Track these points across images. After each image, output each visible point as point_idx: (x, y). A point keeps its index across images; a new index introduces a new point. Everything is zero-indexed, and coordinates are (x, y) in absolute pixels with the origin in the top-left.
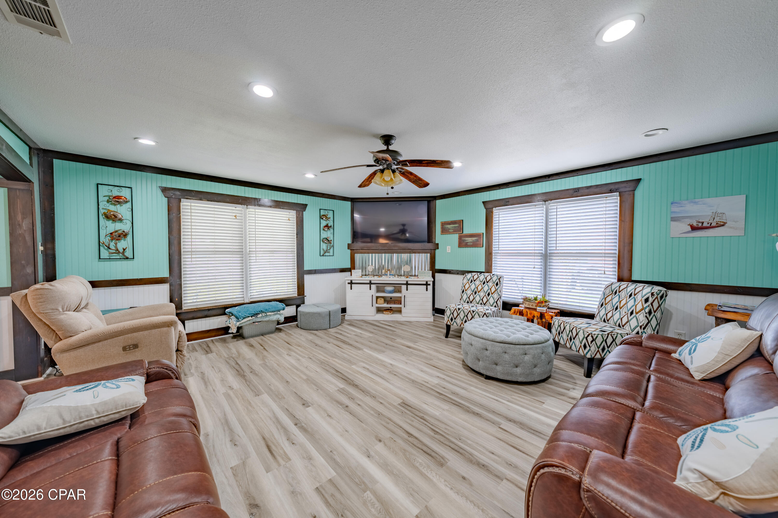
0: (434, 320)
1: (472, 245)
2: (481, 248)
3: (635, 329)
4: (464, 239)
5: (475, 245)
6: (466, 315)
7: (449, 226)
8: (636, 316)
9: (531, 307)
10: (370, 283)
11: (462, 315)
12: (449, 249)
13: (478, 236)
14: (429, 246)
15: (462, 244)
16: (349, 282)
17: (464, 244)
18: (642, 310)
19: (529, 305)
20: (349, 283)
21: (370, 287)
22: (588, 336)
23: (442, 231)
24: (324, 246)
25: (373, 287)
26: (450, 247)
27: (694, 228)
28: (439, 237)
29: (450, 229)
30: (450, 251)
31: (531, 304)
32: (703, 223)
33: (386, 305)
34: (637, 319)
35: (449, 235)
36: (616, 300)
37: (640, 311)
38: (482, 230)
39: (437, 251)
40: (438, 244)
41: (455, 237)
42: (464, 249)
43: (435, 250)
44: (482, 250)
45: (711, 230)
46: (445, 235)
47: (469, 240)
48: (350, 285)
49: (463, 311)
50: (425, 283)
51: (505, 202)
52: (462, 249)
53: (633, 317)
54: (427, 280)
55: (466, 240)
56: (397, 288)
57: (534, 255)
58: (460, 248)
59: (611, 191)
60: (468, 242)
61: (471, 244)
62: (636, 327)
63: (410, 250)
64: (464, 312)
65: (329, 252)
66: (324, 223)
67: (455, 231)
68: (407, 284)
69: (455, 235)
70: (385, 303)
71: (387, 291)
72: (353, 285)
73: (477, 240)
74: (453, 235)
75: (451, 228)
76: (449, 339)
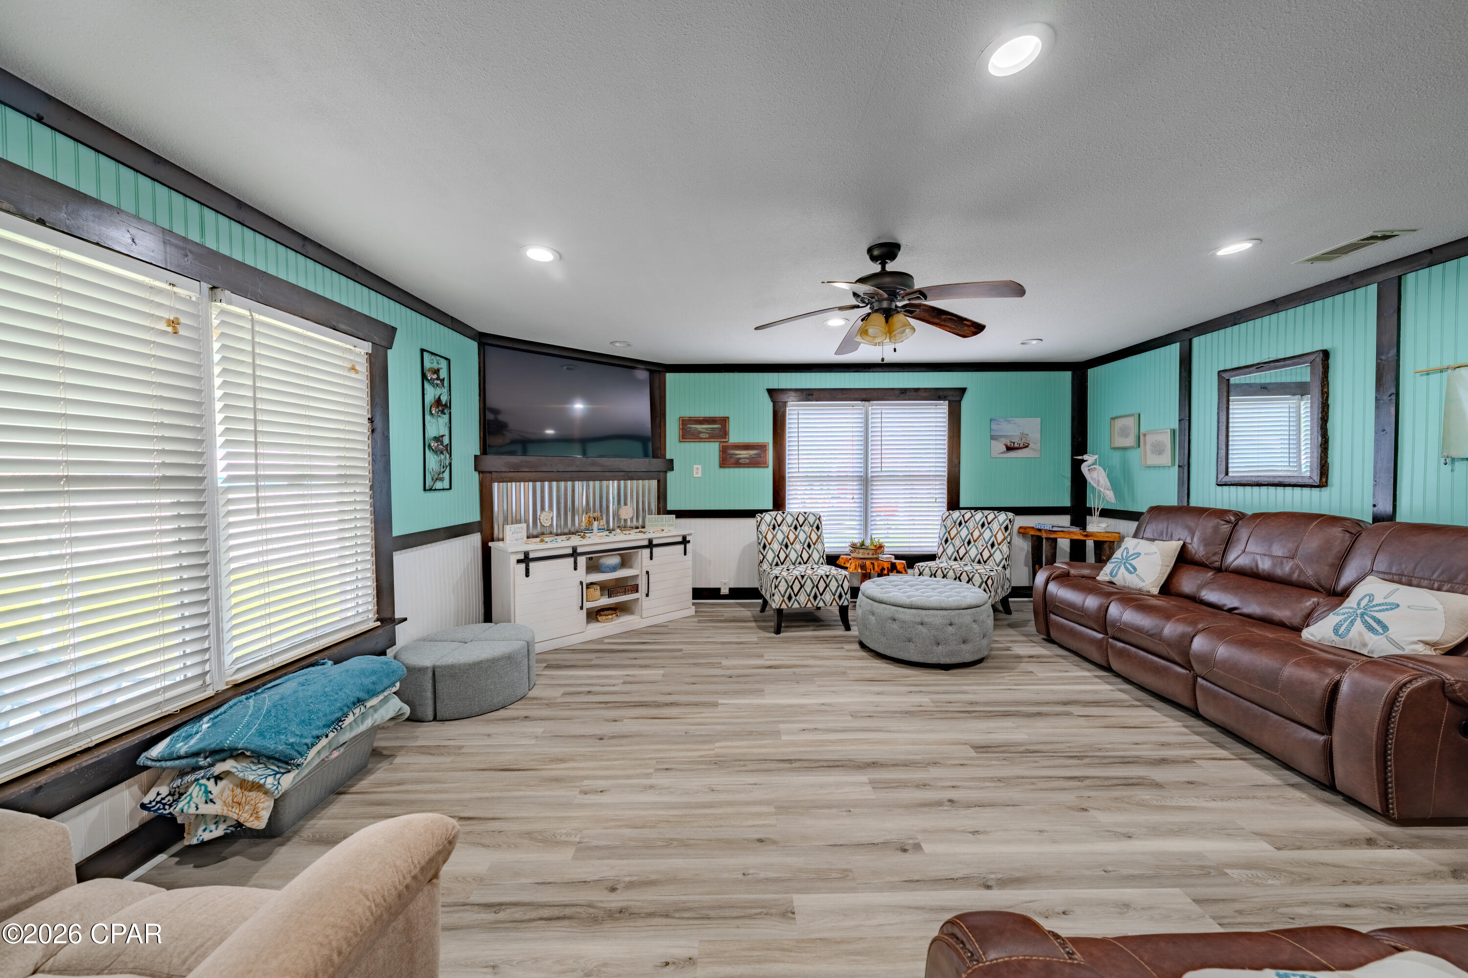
0: (696, 612)
1: (748, 464)
2: (765, 469)
3: (1000, 562)
4: (733, 452)
5: (756, 463)
6: (816, 584)
7: (699, 427)
8: (998, 548)
9: (866, 556)
10: (575, 554)
11: (808, 586)
12: (698, 471)
13: (762, 447)
14: (656, 464)
15: (727, 459)
16: (522, 557)
17: (733, 461)
18: (1004, 540)
19: (864, 554)
20: (519, 561)
21: (575, 563)
22: (988, 578)
23: (683, 436)
24: (433, 461)
25: (582, 561)
26: (699, 467)
27: (1009, 449)
28: (674, 447)
29: (700, 432)
30: (700, 475)
31: (867, 552)
32: (1014, 443)
33: (605, 601)
34: (1000, 551)
35: (697, 444)
36: (964, 532)
37: (1002, 542)
38: (767, 438)
39: (670, 475)
40: (672, 461)
41: (713, 449)
42: (732, 470)
43: (666, 472)
44: (767, 474)
45: (1020, 451)
46: (687, 444)
47: (743, 454)
48: (523, 566)
49: (811, 579)
50: (680, 539)
51: (809, 395)
52: (727, 470)
53: (996, 550)
54: (684, 533)
55: (737, 455)
56: (626, 556)
57: (841, 479)
58: (723, 470)
59: (939, 398)
60: (740, 459)
61: (747, 461)
62: (1002, 560)
63: (623, 473)
64: (812, 581)
65: (442, 479)
66: (431, 393)
67: (712, 437)
68: (651, 545)
69: (712, 444)
70: (602, 595)
71: (608, 567)
72: (531, 565)
73: (759, 455)
74: (707, 444)
75: (704, 430)
76: (782, 635)
